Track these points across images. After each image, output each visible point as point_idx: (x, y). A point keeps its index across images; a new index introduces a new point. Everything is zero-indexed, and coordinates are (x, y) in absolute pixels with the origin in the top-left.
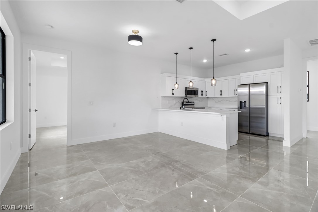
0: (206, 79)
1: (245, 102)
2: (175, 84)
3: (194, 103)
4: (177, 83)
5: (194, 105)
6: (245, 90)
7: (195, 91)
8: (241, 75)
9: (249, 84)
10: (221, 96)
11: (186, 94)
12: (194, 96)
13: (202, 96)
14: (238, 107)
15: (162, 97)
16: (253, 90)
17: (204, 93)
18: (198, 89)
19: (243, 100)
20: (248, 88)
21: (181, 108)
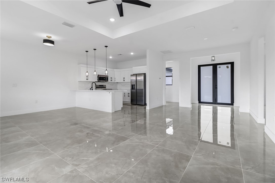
0: (115, 70)
1: (134, 85)
2: (86, 73)
3: (105, 86)
4: (87, 72)
5: (105, 87)
6: (134, 78)
7: (105, 77)
8: (133, 68)
9: (136, 74)
10: (124, 82)
11: (98, 80)
12: (105, 81)
13: (111, 81)
14: (131, 89)
15: (79, 81)
16: (139, 78)
17: (113, 79)
18: (108, 76)
19: (133, 84)
20: (135, 77)
21: (90, 89)
